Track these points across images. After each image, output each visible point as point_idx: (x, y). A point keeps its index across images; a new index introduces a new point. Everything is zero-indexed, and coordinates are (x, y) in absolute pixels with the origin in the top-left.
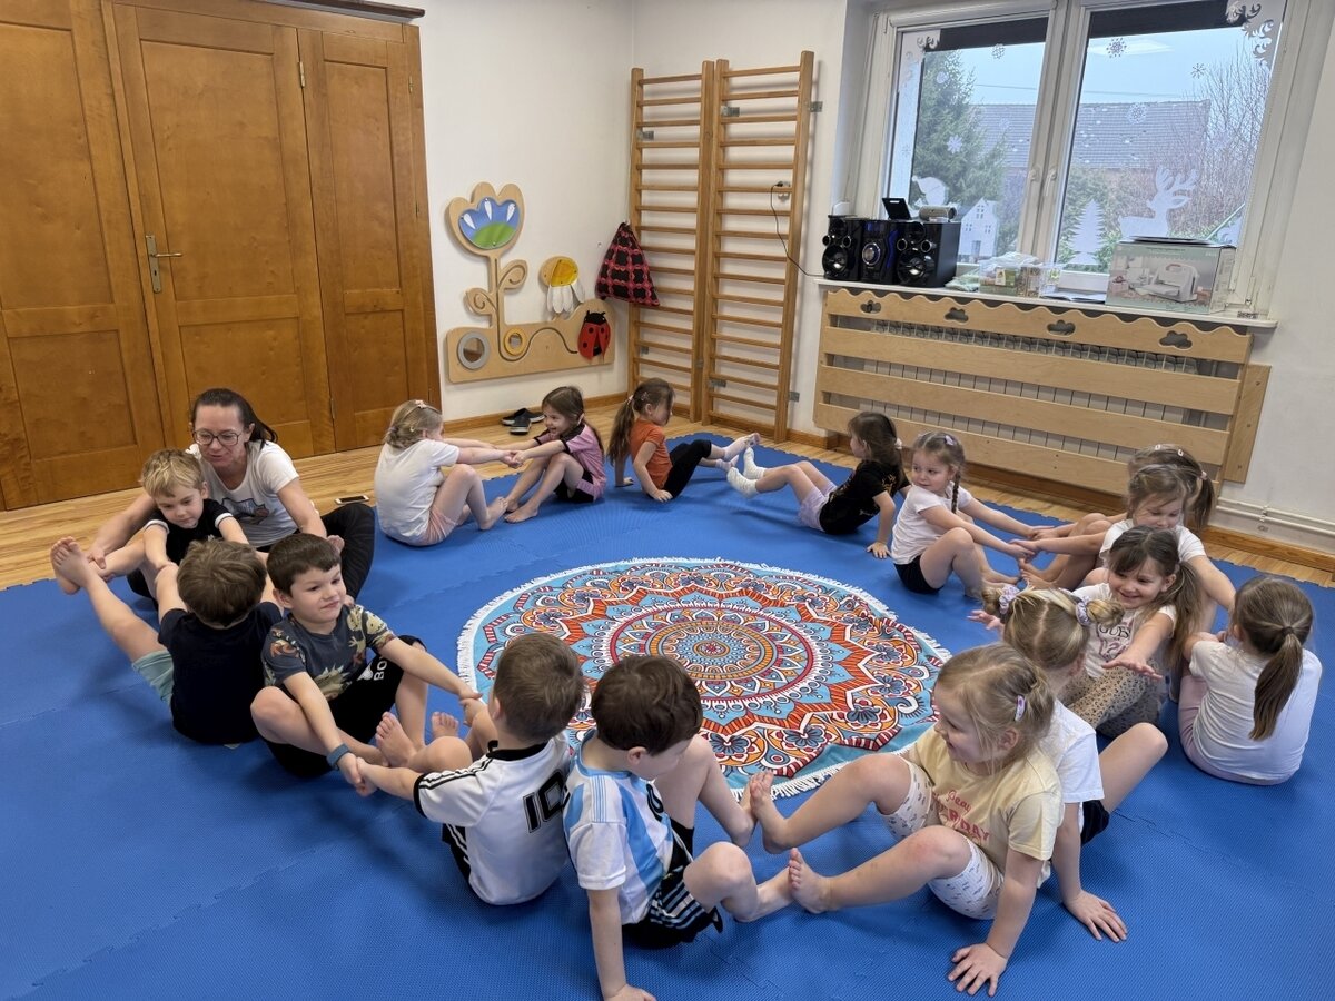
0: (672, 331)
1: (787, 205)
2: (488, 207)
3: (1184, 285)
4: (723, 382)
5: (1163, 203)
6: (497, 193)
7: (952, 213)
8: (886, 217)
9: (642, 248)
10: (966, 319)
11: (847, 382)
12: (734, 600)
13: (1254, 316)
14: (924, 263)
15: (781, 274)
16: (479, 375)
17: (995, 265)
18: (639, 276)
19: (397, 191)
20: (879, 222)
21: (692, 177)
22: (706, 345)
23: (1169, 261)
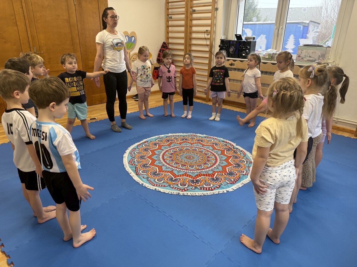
1: (209, 36)
3: (316, 57)
5: (311, 35)
6: (129, 34)
7: (254, 38)
8: (236, 40)
12: (195, 144)
14: (246, 52)
15: (207, 55)
17: (265, 53)
20: (234, 41)
21: (183, 29)
23: (313, 51)
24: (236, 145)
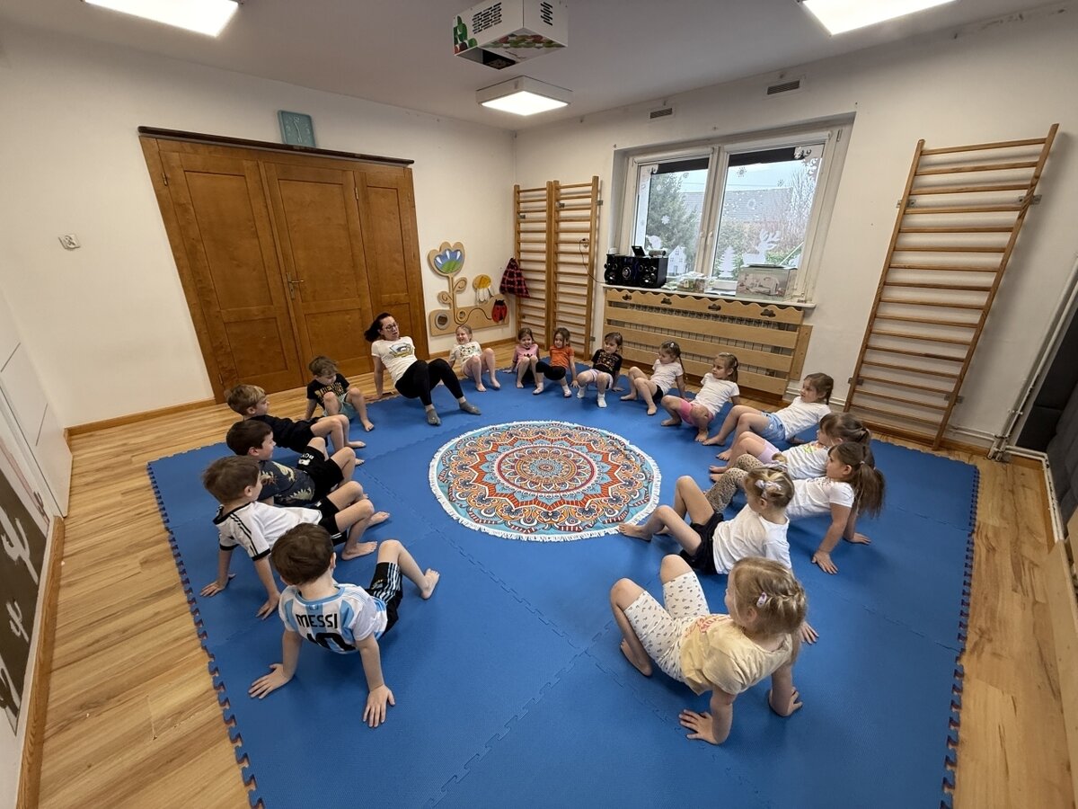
0: (536, 310)
1: (587, 249)
2: (448, 253)
3: (772, 287)
5: (763, 248)
6: (452, 247)
7: (664, 253)
8: (633, 255)
9: (521, 270)
10: (670, 303)
12: (558, 442)
13: (805, 302)
14: (651, 277)
15: (585, 282)
16: (445, 331)
17: (684, 278)
18: (520, 282)
19: (404, 247)
20: (630, 257)
21: (543, 236)
22: (551, 316)
23: (765, 276)
24: (630, 444)
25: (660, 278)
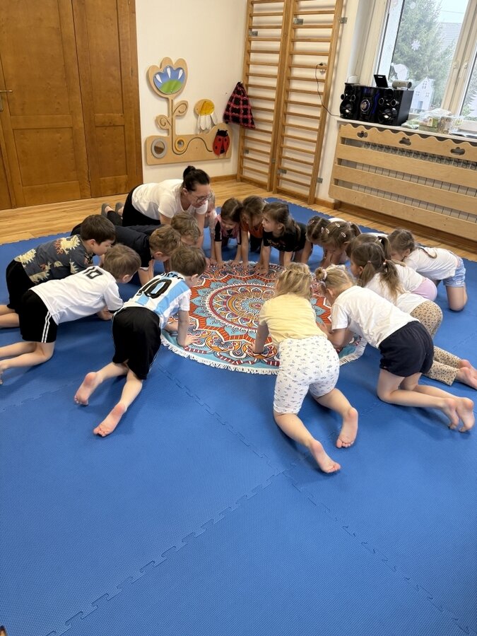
0: (261, 140)
1: (324, 76)
2: (169, 71)
4: (284, 171)
6: (174, 63)
7: (410, 85)
9: (248, 97)
10: (410, 144)
11: (348, 174)
14: (392, 112)
15: (318, 113)
16: (162, 161)
17: (428, 115)
18: (246, 111)
19: (122, 61)
20: (371, 88)
21: (276, 58)
22: (277, 150)
25: (402, 114)
